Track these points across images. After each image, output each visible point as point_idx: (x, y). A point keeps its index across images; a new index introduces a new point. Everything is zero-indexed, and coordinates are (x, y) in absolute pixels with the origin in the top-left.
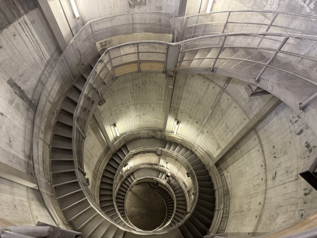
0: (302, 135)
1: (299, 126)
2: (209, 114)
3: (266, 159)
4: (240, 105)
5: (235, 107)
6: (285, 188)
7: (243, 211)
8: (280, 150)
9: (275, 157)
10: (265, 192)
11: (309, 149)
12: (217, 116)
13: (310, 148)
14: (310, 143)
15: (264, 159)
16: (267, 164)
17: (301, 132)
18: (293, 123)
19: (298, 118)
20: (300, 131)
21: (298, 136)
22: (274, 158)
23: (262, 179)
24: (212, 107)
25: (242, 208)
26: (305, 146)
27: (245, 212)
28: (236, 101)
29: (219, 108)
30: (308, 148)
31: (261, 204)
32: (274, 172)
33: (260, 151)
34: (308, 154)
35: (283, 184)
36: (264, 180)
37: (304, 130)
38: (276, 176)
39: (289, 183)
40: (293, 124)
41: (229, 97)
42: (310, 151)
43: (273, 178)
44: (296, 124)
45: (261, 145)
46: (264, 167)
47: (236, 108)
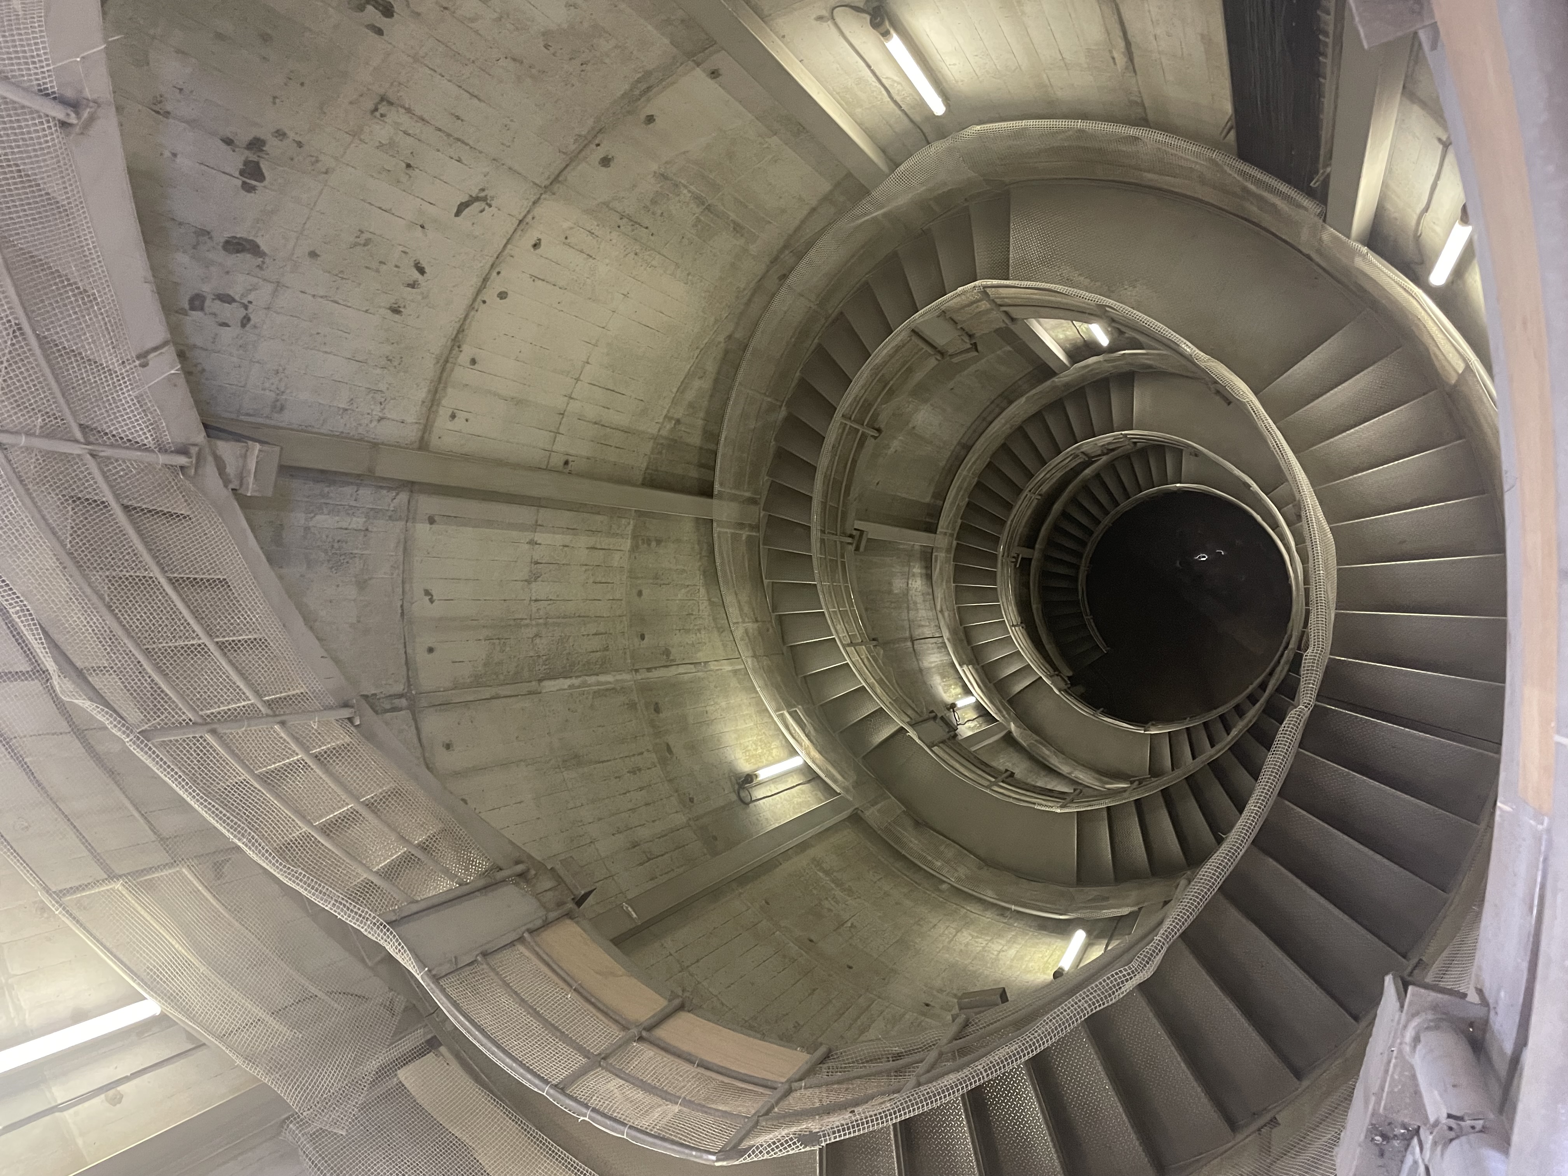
0: (241, 232)
1: (228, 273)
2: (571, 687)
3: (467, 302)
4: (403, 582)
5: (432, 601)
6: (458, 118)
7: (699, 199)
8: (378, 271)
9: (422, 271)
10: (556, 187)
11: (255, 158)
12: (542, 644)
13: (253, 157)
14: (237, 174)
15: (471, 307)
16: (475, 281)
17: (236, 246)
18: (246, 308)
19: (208, 303)
20: (238, 252)
21: (264, 247)
22: (427, 270)
23: (536, 246)
24: (530, 693)
25: (698, 220)
26: (266, 183)
27: (692, 188)
28: (402, 614)
29: (500, 663)
30: (257, 164)
31: (600, 153)
32: (464, 222)
33: (468, 351)
34: (273, 146)
35: (458, 140)
36: (532, 235)
37: (222, 240)
38: (465, 198)
39: (426, 116)
40: (245, 301)
41: (421, 657)
42: (256, 144)
43: (482, 205)
44: (236, 292)
45: (443, 370)
46: (497, 285)
47: (427, 593)
